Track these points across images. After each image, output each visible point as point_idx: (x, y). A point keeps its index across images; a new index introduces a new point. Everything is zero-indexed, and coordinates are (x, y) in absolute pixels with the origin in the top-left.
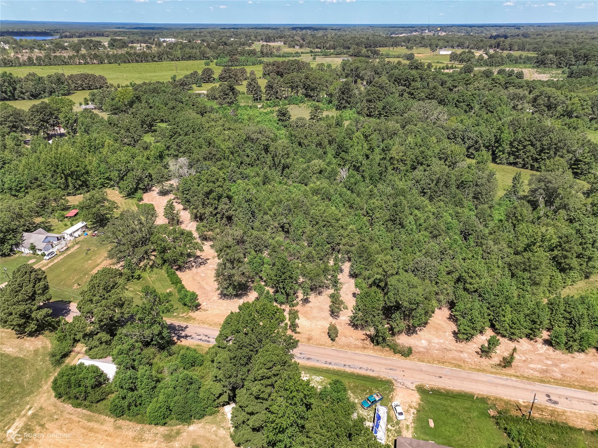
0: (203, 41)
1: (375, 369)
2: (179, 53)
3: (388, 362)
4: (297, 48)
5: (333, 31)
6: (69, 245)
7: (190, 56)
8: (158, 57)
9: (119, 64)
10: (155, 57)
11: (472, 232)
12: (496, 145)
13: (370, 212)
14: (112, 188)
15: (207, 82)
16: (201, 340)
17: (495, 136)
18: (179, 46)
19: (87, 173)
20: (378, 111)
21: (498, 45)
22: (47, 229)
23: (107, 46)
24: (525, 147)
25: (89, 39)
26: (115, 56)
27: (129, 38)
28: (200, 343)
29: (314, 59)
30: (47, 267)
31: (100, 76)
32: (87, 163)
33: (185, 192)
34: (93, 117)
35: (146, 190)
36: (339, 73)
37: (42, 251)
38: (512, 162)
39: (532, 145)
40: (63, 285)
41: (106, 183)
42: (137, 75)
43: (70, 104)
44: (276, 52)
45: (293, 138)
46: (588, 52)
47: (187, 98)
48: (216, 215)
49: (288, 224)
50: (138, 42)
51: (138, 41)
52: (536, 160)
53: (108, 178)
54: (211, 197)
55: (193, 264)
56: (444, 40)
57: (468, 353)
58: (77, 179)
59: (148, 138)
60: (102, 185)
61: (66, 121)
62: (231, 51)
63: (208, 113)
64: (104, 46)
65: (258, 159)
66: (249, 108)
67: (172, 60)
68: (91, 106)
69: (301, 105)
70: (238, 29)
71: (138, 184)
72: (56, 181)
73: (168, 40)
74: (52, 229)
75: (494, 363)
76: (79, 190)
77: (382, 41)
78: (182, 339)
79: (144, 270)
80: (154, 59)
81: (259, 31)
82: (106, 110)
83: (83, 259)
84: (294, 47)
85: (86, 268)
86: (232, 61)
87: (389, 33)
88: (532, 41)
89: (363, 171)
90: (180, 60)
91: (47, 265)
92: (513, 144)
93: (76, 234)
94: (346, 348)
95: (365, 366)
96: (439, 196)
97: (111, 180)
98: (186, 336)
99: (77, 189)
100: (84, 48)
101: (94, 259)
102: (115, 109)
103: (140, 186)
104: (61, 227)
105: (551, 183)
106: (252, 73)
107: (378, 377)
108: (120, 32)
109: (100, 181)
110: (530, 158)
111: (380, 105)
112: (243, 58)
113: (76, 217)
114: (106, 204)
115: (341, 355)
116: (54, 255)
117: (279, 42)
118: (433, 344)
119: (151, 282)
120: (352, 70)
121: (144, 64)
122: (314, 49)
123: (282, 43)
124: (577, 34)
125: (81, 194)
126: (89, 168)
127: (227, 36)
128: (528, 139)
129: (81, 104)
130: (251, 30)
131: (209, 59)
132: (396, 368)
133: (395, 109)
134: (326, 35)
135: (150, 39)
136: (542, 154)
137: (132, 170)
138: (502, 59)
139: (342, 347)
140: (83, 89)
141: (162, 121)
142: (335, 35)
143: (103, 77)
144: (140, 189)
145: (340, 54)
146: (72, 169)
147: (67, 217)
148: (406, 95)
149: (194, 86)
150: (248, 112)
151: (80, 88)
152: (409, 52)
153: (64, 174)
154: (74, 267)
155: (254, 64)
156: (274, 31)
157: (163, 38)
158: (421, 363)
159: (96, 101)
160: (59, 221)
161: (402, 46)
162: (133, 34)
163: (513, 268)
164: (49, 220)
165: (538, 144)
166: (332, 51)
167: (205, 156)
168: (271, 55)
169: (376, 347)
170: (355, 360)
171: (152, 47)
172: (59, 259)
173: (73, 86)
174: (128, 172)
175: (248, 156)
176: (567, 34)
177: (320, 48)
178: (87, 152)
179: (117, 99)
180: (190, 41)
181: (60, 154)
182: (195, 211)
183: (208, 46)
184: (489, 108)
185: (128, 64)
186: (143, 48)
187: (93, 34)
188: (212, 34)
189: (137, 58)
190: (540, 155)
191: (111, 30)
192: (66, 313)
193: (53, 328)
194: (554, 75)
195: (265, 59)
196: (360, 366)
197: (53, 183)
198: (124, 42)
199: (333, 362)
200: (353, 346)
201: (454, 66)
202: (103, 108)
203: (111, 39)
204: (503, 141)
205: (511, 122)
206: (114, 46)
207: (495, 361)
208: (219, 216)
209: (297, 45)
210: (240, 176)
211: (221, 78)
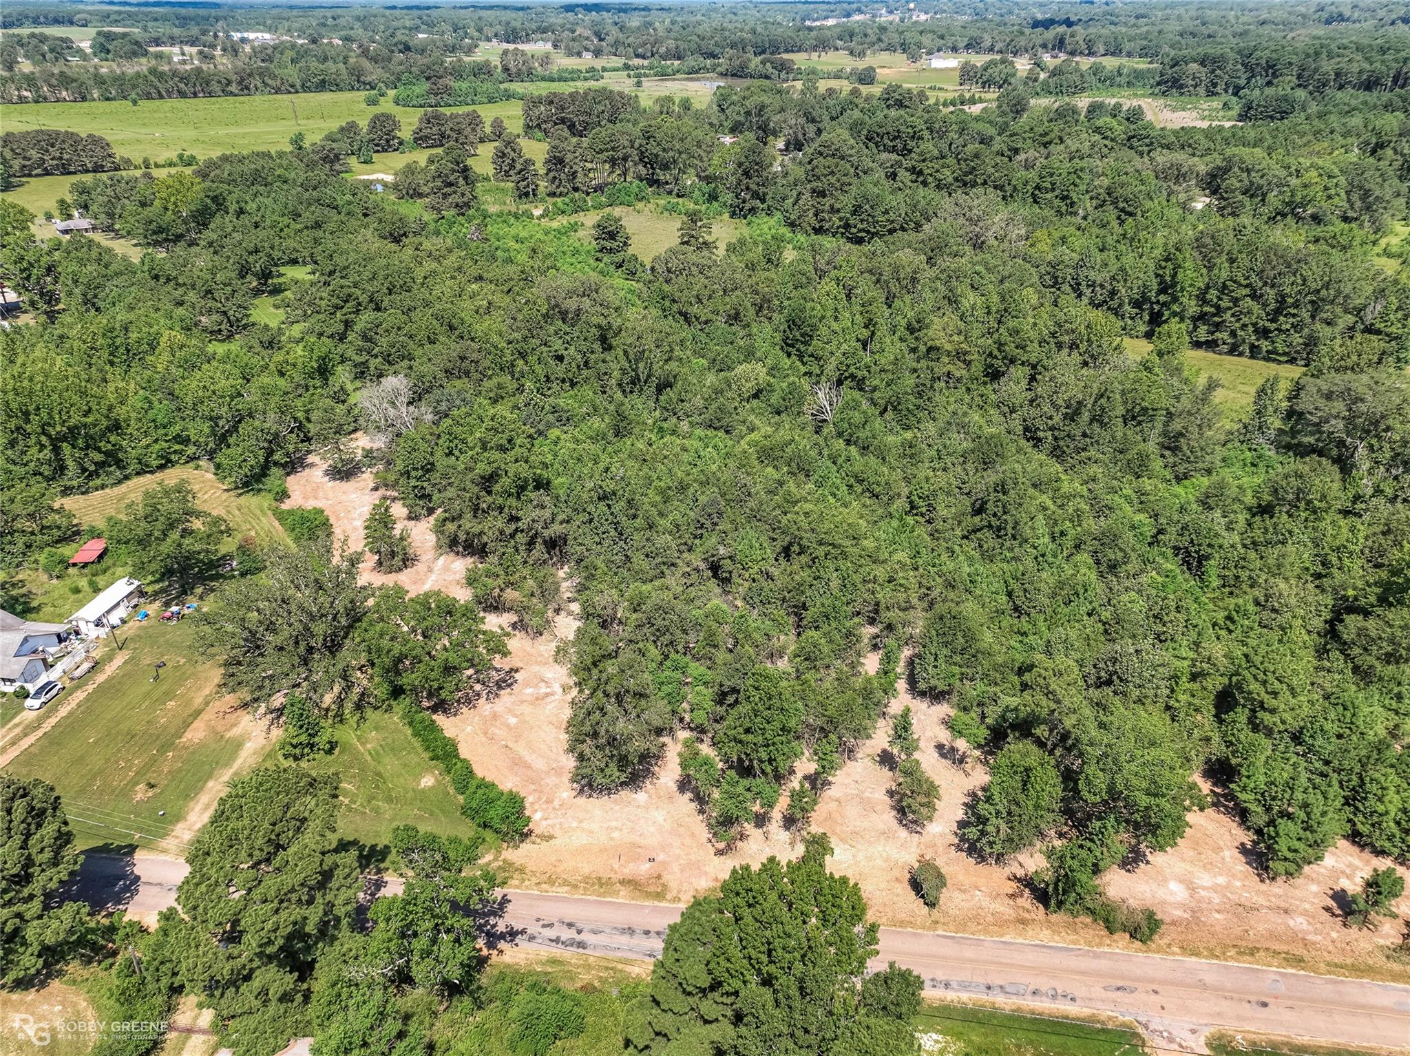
0: (346, 39)
1: (1077, 994)
2: (292, 73)
3: (1103, 964)
4: (588, 56)
5: (665, 14)
6: (97, 654)
7: (323, 81)
8: (240, 83)
9: (135, 103)
10: (229, 83)
11: (1209, 550)
12: (1162, 298)
13: (921, 503)
14: (191, 464)
15: (385, 151)
16: (557, 940)
17: (1157, 275)
18: (290, 54)
19: (116, 427)
20: (841, 219)
21: (1060, 44)
22: (19, 608)
23: (89, 51)
24: (1236, 301)
25: (37, 31)
26: (119, 80)
27: (145, 29)
28: (557, 951)
29: (639, 84)
30: (40, 733)
31: (90, 136)
32: (112, 397)
33: (413, 473)
34: (104, 258)
35: (294, 465)
36: (715, 122)
37: (17, 684)
38: (1203, 339)
39: (1254, 296)
40: (101, 792)
41: (175, 452)
42: (191, 134)
43: (22, 218)
44: (539, 69)
45: (667, 303)
46: (1275, 56)
47: (348, 197)
48: (512, 536)
49: (730, 557)
50: (173, 40)
51: (172, 38)
52: (1264, 333)
53: (178, 439)
54: (497, 488)
55: (478, 687)
56: (934, 32)
57: (1305, 913)
58: (87, 447)
59: (266, 313)
60: (162, 457)
61: (22, 271)
62: (428, 68)
63: (411, 235)
64: (80, 51)
65: (586, 364)
66: (512, 220)
67: (278, 91)
68: (79, 222)
69: (640, 205)
70: (428, 8)
71: (270, 453)
72: (26, 458)
73: (252, 36)
74: (34, 604)
75: (1388, 943)
76: (98, 476)
77: (791, 38)
78: (502, 945)
79: (340, 718)
80: (230, 88)
81: (483, 13)
82: (129, 233)
83: (147, 695)
84: (579, 54)
85: (165, 728)
86: (436, 95)
87: (798, 18)
88: (1133, 32)
89: (874, 389)
90: (297, 92)
91: (39, 727)
92: (1208, 296)
93: (114, 619)
94: (972, 926)
95: (1044, 984)
96: (1084, 449)
97: (186, 441)
98: (512, 934)
99: (90, 475)
100: (26, 56)
101: (183, 695)
102: (155, 233)
103: (276, 457)
104: (61, 597)
105: (1362, 400)
106: (498, 124)
107: (1093, 1019)
108: (120, 13)
109: (157, 447)
110: (1251, 329)
111: (846, 202)
112: (464, 85)
113: (104, 564)
114: (197, 524)
115: (969, 953)
116: (54, 691)
117: (541, 43)
118: (1203, 893)
119: (369, 758)
120: (748, 113)
121: (201, 103)
122: (629, 58)
123: (549, 46)
124: (1223, 13)
125: (103, 487)
126: (121, 412)
127: (405, 28)
128: (1244, 282)
129: (49, 217)
130: (463, 11)
131: (373, 88)
132: (1133, 985)
133: (886, 212)
134: (651, 24)
135: (204, 33)
136: (1282, 319)
137: (251, 415)
138: (1082, 76)
139: (962, 925)
140: (47, 173)
141: (294, 262)
142: (673, 22)
143: (101, 139)
144: (276, 464)
145: (697, 72)
146: (72, 422)
147: (74, 565)
148: (904, 175)
149: (353, 161)
150: (513, 231)
151: (39, 171)
152: (861, 65)
153: (49, 436)
154: (124, 727)
155: (491, 100)
156: (521, 13)
157: (238, 31)
158: (1194, 959)
159: (94, 208)
160: (51, 577)
161: (837, 49)
162: (156, 20)
163: (1357, 651)
164: (20, 577)
165: (1271, 293)
166: (677, 63)
167: (451, 365)
168: (530, 75)
169: (1054, 917)
170: (1012, 965)
171: (213, 57)
172: (73, 705)
173: (16, 164)
174: (240, 421)
175: (560, 358)
176: (1200, 12)
177: (644, 57)
178: (108, 367)
179: (157, 203)
180: (314, 41)
181: (31, 380)
182: (451, 527)
183: (365, 53)
184: (1121, 205)
185: (158, 102)
186: (191, 56)
187: (42, 19)
188: (366, 22)
189: (182, 86)
190: (1273, 321)
191: (90, 8)
192: (127, 889)
193: (92, 950)
194: (1206, 113)
195: (517, 87)
196: (1032, 988)
197: (15, 464)
198: (137, 43)
199: (954, 979)
200: (990, 919)
201: (977, 96)
202: (117, 227)
203: (99, 33)
204: (1182, 290)
205: (1197, 240)
206: (108, 52)
207: (1387, 936)
208: (521, 538)
209: (587, 50)
210: (551, 418)
211: (420, 140)
